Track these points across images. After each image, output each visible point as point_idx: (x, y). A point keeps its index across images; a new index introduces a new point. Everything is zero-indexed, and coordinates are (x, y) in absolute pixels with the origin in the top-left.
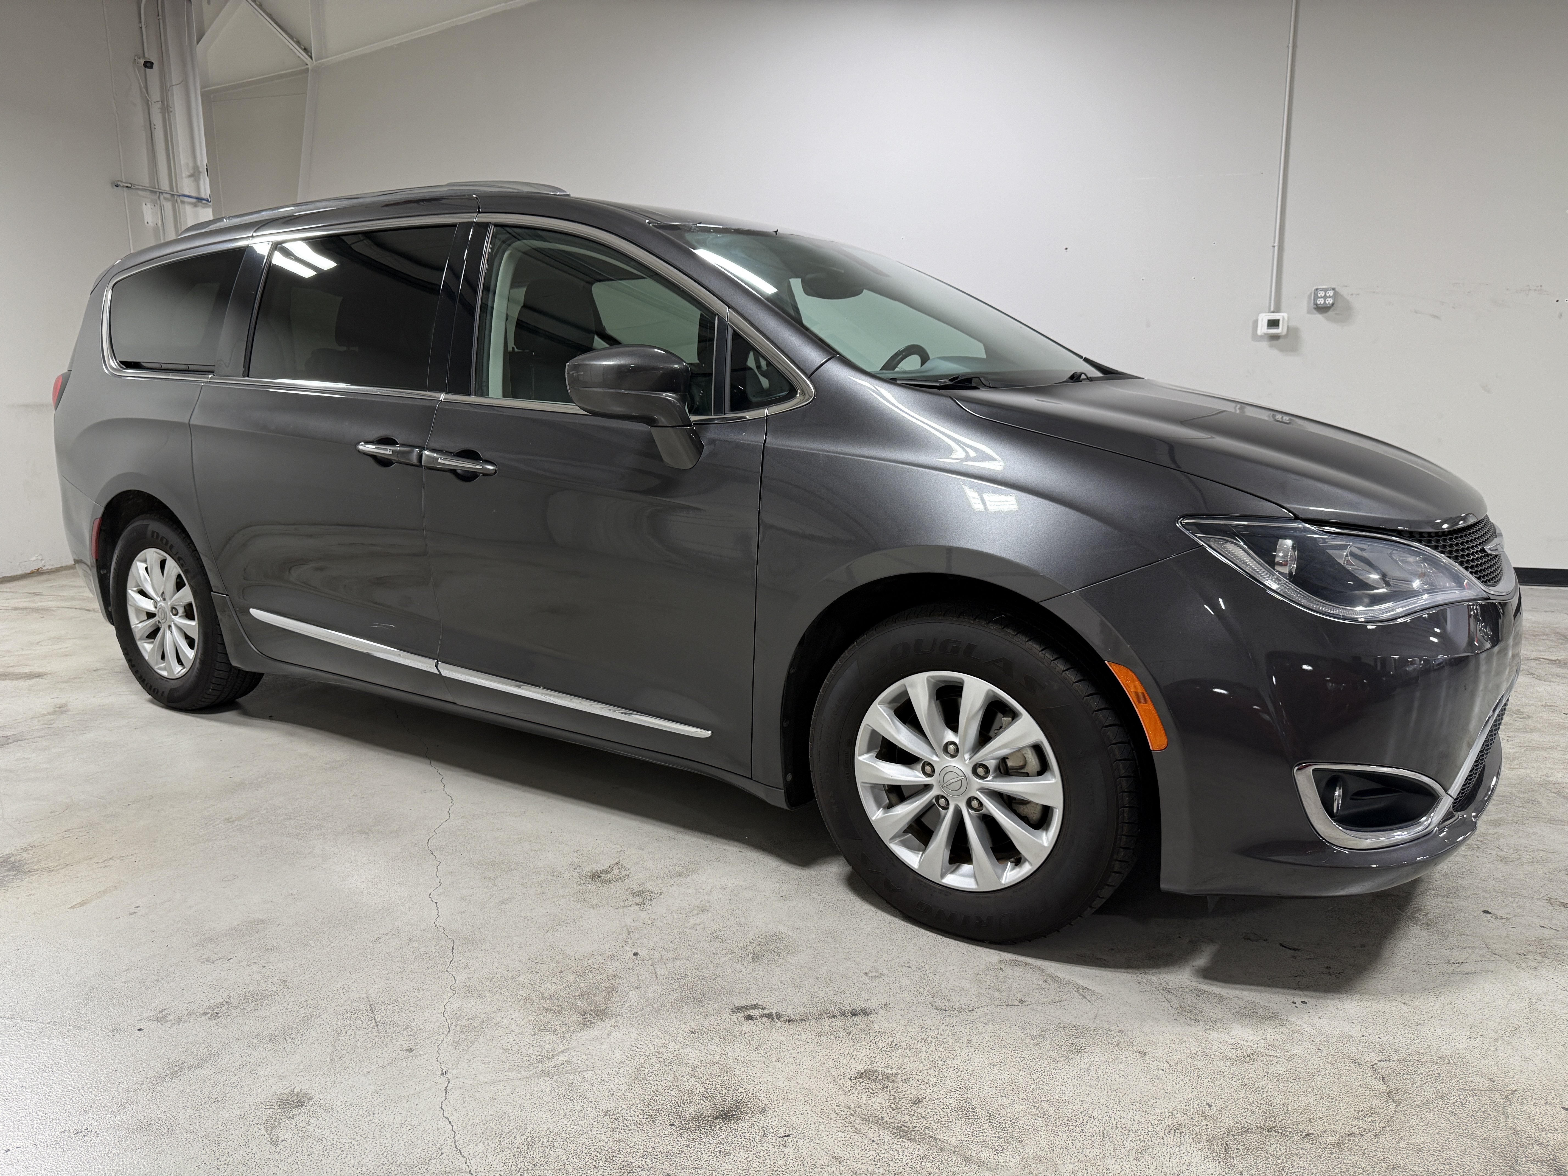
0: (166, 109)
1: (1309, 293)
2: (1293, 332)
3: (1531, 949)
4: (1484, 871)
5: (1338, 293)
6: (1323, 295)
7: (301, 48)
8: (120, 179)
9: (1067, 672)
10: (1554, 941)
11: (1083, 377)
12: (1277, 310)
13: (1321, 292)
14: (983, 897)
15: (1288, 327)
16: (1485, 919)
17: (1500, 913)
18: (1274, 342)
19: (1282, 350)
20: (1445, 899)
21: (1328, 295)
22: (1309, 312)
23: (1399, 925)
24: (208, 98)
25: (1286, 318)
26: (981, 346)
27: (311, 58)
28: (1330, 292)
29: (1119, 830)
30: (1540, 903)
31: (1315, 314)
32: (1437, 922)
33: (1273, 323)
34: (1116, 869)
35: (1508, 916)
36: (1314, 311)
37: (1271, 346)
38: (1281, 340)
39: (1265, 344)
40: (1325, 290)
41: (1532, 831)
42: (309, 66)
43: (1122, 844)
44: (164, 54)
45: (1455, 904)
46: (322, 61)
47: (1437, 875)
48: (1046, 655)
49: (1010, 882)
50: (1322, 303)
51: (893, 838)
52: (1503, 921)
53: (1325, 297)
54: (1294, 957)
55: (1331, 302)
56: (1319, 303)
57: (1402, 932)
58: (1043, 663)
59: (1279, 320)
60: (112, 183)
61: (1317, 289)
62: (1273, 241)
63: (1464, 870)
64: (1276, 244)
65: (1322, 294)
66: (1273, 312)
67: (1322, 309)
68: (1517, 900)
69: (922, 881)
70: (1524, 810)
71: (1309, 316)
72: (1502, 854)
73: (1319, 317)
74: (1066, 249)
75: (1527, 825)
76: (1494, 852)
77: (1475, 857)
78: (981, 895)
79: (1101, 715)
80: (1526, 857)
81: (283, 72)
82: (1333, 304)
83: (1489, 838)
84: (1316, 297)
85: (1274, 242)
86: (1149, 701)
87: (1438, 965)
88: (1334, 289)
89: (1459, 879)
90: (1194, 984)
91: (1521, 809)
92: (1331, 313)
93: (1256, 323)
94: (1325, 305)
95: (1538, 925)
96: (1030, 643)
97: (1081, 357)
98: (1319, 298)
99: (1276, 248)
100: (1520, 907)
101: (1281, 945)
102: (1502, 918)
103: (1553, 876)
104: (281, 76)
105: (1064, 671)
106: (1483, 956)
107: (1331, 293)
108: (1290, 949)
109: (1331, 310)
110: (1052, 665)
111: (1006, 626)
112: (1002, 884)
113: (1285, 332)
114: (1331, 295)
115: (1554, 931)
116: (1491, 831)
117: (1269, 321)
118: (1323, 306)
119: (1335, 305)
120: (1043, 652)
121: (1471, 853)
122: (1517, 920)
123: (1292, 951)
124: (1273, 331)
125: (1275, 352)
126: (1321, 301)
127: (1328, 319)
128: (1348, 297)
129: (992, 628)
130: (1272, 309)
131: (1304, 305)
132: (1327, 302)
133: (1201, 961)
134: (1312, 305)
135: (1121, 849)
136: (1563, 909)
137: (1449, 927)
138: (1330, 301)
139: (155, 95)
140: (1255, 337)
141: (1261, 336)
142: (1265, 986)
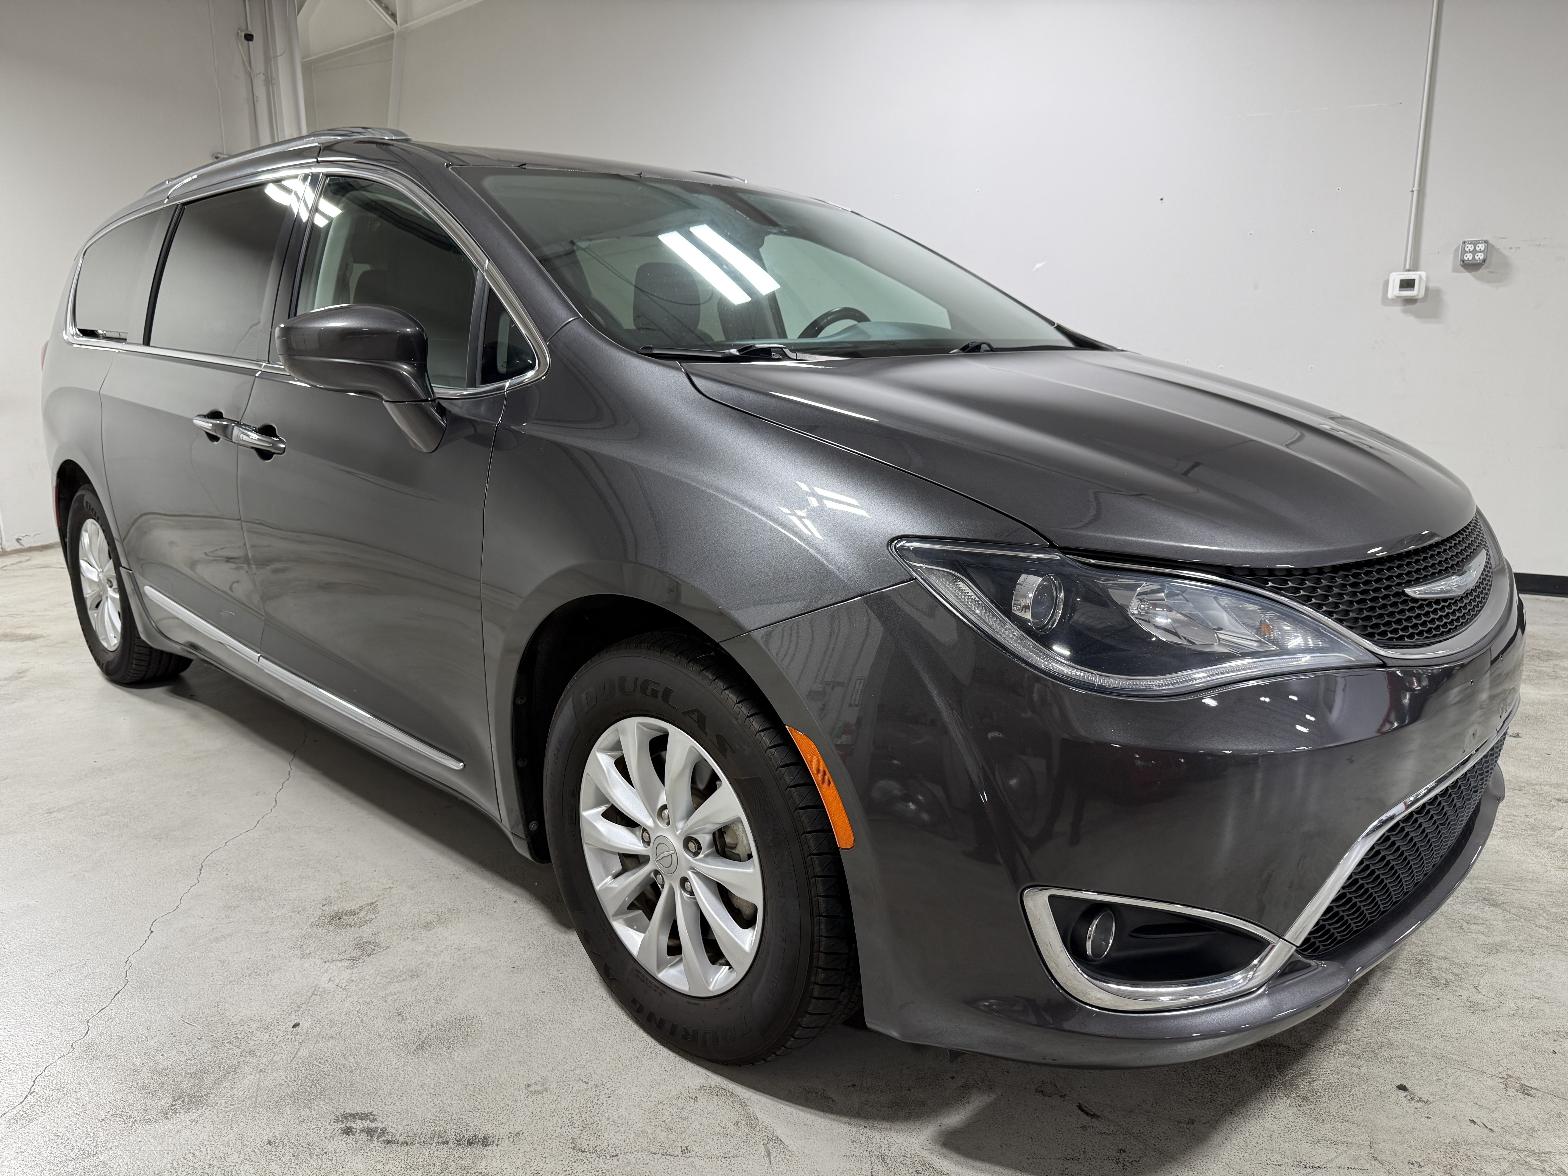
0: (270, 81)
1: (1455, 247)
2: (1433, 295)
3: (1435, 1156)
4: (1435, 1021)
5: (1493, 246)
6: (1471, 250)
7: (388, 13)
8: (221, 151)
9: (762, 734)
10: (1477, 1149)
11: (984, 347)
12: (1415, 267)
13: (1470, 246)
14: (693, 1004)
15: (1427, 289)
16: (1394, 1098)
17: (1420, 1092)
18: (1410, 307)
19: (1419, 316)
20: (1353, 1061)
21: (1478, 249)
22: (1455, 270)
23: (1263, 1095)
24: (309, 68)
25: (1424, 278)
26: (945, 311)
27: (396, 22)
28: (1480, 245)
29: (816, 946)
30: (1490, 1082)
31: (1463, 272)
32: (1320, 1096)
33: (1407, 284)
34: (816, 994)
35: (1431, 1099)
36: (1462, 269)
37: (1405, 312)
38: (1418, 305)
39: (1398, 309)
40: (1475, 243)
41: (1539, 966)
42: (395, 32)
43: (820, 964)
44: (268, 27)
45: (1364, 1070)
46: (407, 25)
47: (1363, 1022)
48: (742, 709)
49: (718, 990)
50: (1470, 258)
51: (617, 914)
52: (1420, 1105)
53: (1474, 252)
54: (1084, 1128)
55: (1482, 258)
56: (1466, 258)
57: (1261, 1105)
58: (737, 719)
59: (1414, 280)
60: (212, 156)
61: (1464, 243)
62: (1412, 185)
63: (1407, 1017)
64: (1415, 188)
65: (1471, 247)
66: (1409, 271)
67: (1471, 266)
68: (1459, 1073)
69: (641, 973)
70: (1545, 932)
71: (1455, 274)
72: (1476, 997)
73: (1467, 276)
74: (1162, 199)
75: (1536, 956)
76: (1465, 994)
77: (1434, 997)
78: (692, 1001)
79: (796, 793)
80: (1510, 1005)
81: (371, 39)
82: (1484, 261)
83: (1470, 971)
84: (1464, 252)
85: (1414, 187)
86: (832, 783)
87: (1281, 1168)
88: (1486, 242)
89: (1392, 1030)
90: (925, 1154)
91: (1541, 930)
92: (1483, 271)
93: (1386, 283)
94: (1474, 262)
95: (1467, 1119)
96: (727, 692)
97: (1052, 323)
98: (1467, 252)
99: (1415, 193)
100: (1456, 1085)
101: (1080, 1107)
102: (1420, 1100)
103: (1534, 1040)
104: (371, 43)
105: (758, 732)
106: (1356, 1161)
107: (1482, 247)
108: (1087, 1114)
109: (1483, 267)
110: (746, 723)
111: (707, 668)
112: (710, 991)
113: (1422, 294)
114: (1482, 249)
115: (1486, 1131)
116: (1478, 961)
117: (1401, 281)
118: (1470, 262)
119: (1487, 261)
120: (740, 705)
121: (1433, 992)
122: (1442, 1105)
123: (1088, 1118)
124: (1407, 293)
125: (1411, 319)
126: (1469, 257)
127: (1479, 278)
128: (1505, 252)
129: (691, 669)
130: (1407, 267)
131: (1449, 261)
132: (1477, 258)
133: (955, 1119)
134: (1459, 262)
135: (820, 970)
136: (1520, 1095)
137: (1334, 1106)
138: (1481, 256)
139: (259, 65)
140: (1386, 301)
141: (1392, 300)
142: (1016, 1169)
